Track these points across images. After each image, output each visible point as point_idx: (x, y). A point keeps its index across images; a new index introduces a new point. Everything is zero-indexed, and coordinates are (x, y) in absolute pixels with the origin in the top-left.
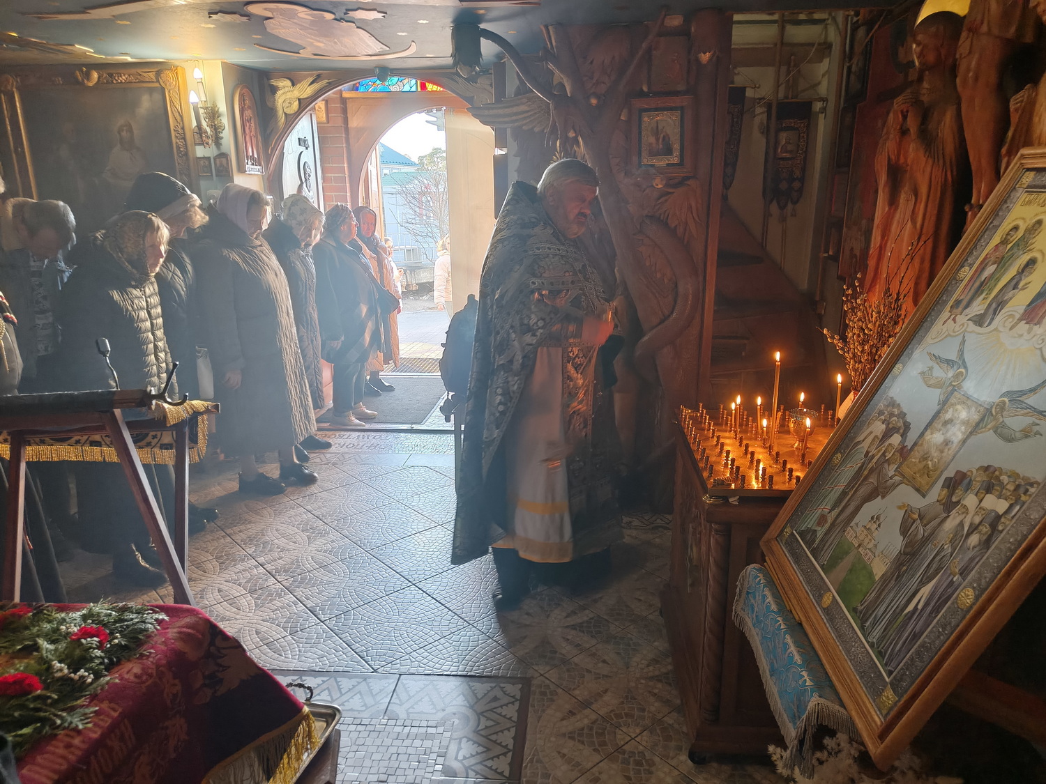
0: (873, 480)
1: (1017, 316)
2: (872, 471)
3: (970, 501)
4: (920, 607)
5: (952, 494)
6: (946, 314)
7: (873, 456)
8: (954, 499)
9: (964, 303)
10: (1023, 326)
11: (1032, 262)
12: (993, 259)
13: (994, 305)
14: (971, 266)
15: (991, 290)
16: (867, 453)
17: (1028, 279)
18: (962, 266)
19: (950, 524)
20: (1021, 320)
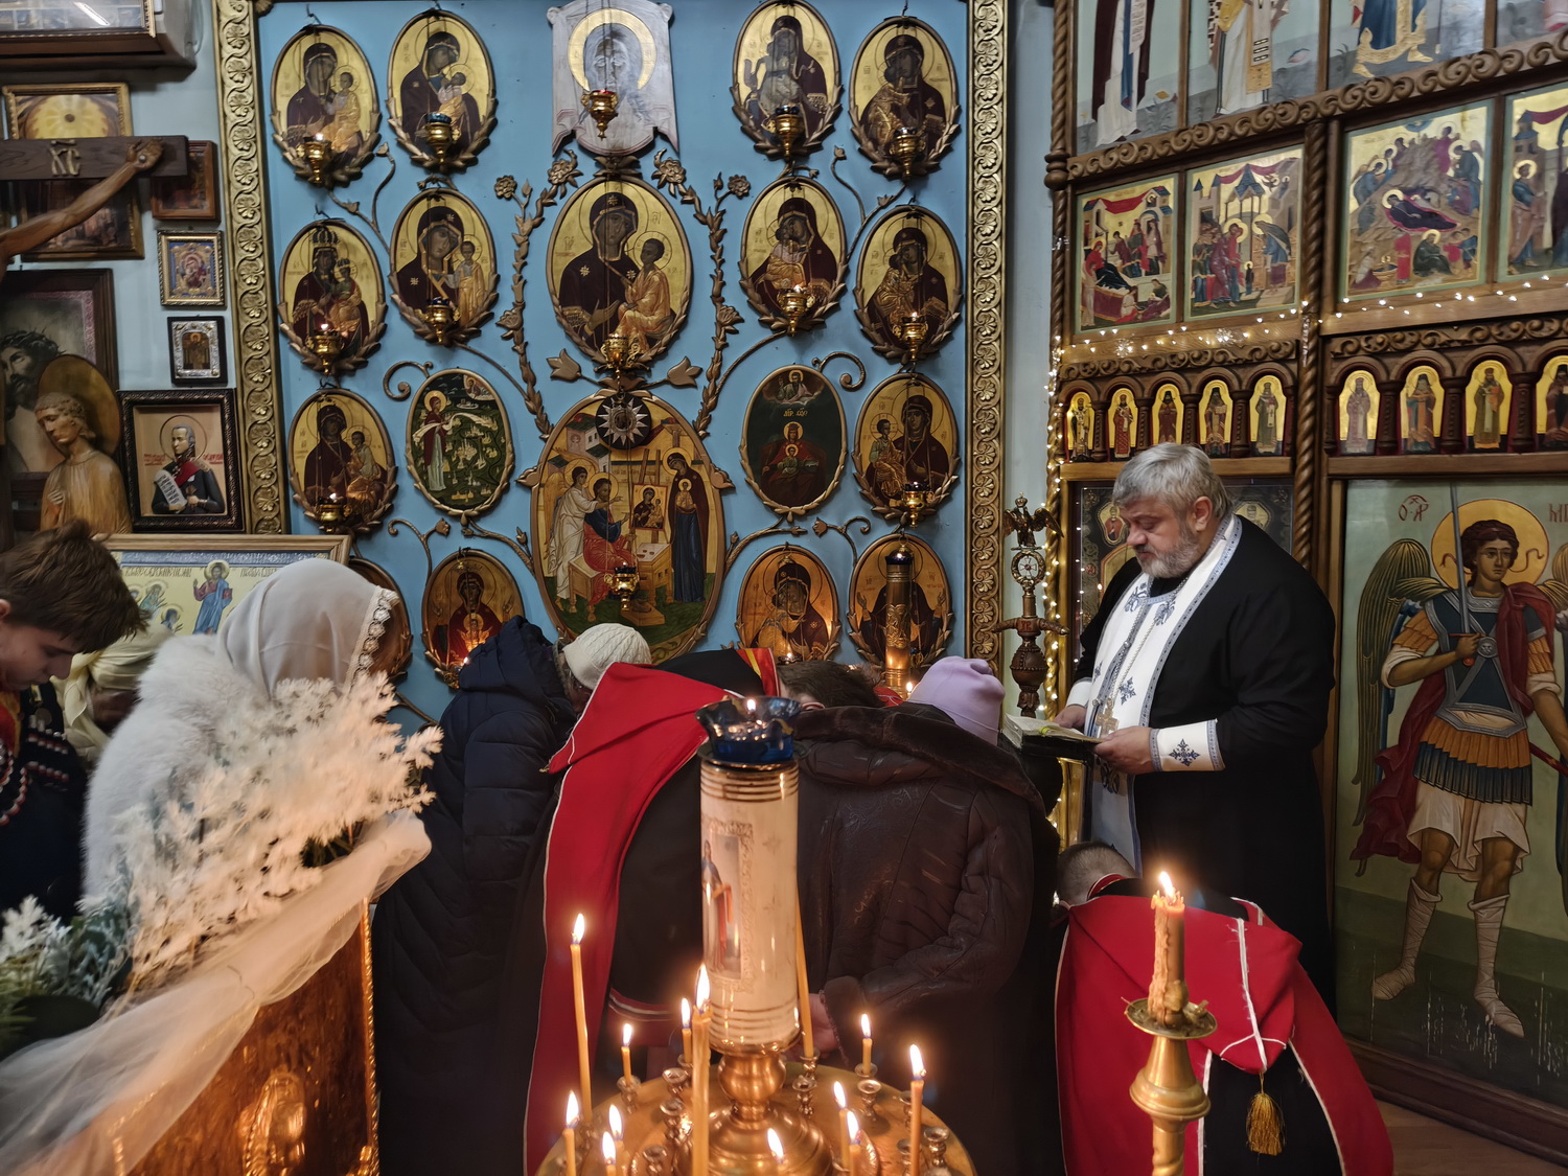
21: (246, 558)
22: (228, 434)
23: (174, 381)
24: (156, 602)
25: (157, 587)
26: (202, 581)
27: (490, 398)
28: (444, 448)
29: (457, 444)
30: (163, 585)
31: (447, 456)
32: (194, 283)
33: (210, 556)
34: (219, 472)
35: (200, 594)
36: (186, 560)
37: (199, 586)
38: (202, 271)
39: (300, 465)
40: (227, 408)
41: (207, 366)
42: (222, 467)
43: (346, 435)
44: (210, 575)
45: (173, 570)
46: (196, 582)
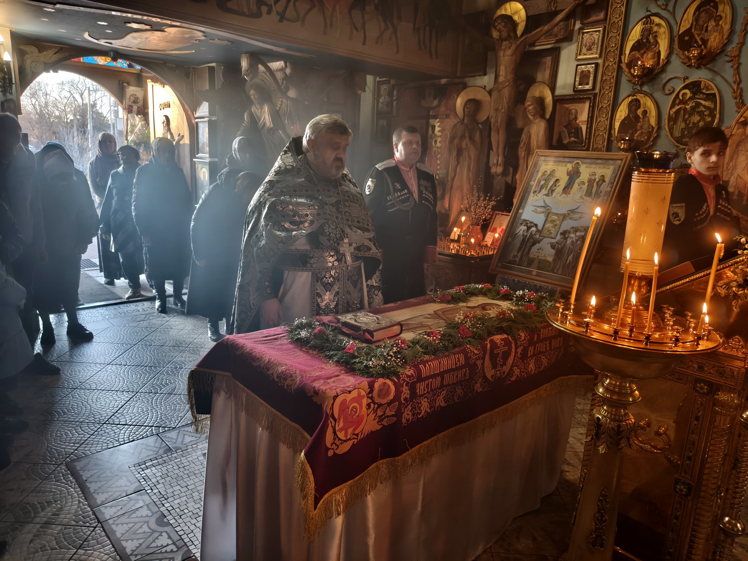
0: (531, 240)
1: (561, 193)
2: (529, 239)
3: (572, 235)
4: (571, 261)
5: (565, 236)
6: (532, 194)
7: (526, 236)
8: (566, 236)
9: (538, 191)
10: (564, 195)
11: (557, 180)
12: (542, 179)
13: (550, 191)
14: (534, 181)
15: (546, 188)
16: (523, 235)
17: (559, 184)
18: (530, 182)
19: (569, 241)
20: (562, 193)
21: (589, 161)
22: (591, 112)
23: (574, 91)
24: (553, 176)
25: (554, 170)
26: (570, 168)
27: (713, 92)
28: (684, 116)
29: (691, 114)
30: (556, 170)
31: (685, 120)
32: (590, 49)
33: (575, 159)
34: (584, 128)
35: (569, 174)
36: (566, 161)
37: (569, 171)
38: (593, 44)
39: (617, 125)
40: (592, 101)
41: (587, 84)
42: (586, 126)
43: (640, 112)
44: (574, 166)
45: (561, 164)
46: (568, 169)
